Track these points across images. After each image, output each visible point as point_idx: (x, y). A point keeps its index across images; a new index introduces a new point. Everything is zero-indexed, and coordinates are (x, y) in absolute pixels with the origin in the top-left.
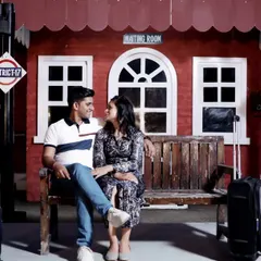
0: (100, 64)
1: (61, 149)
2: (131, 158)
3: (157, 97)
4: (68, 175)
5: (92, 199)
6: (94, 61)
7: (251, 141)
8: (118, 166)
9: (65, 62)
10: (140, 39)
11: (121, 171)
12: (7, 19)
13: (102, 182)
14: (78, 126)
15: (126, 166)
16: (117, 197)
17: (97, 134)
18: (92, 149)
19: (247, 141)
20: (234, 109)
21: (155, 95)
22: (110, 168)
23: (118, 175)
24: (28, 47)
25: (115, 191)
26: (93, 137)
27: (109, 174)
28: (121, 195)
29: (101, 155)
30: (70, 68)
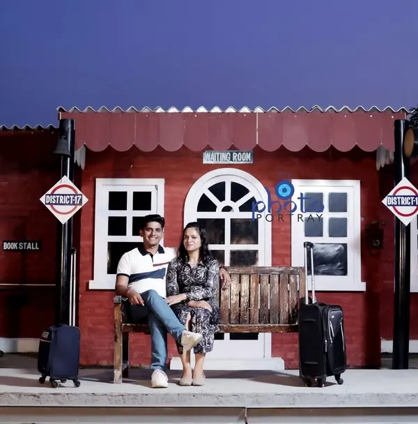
0: (174, 189)
1: (134, 278)
2: (205, 286)
3: (246, 231)
4: (142, 301)
5: (166, 323)
6: (166, 184)
7: (367, 287)
8: (192, 294)
9: (129, 186)
10: (224, 157)
11: (194, 299)
12: (66, 138)
13: (176, 309)
14: (152, 256)
15: (199, 293)
16: (191, 322)
17: (170, 263)
18: (165, 278)
19: (361, 287)
20: (345, 245)
21: (244, 227)
22: (183, 297)
23: (191, 303)
24: (83, 168)
25: (189, 317)
26: (166, 266)
27: (183, 302)
28: (194, 321)
29: (175, 285)
30: (135, 194)
